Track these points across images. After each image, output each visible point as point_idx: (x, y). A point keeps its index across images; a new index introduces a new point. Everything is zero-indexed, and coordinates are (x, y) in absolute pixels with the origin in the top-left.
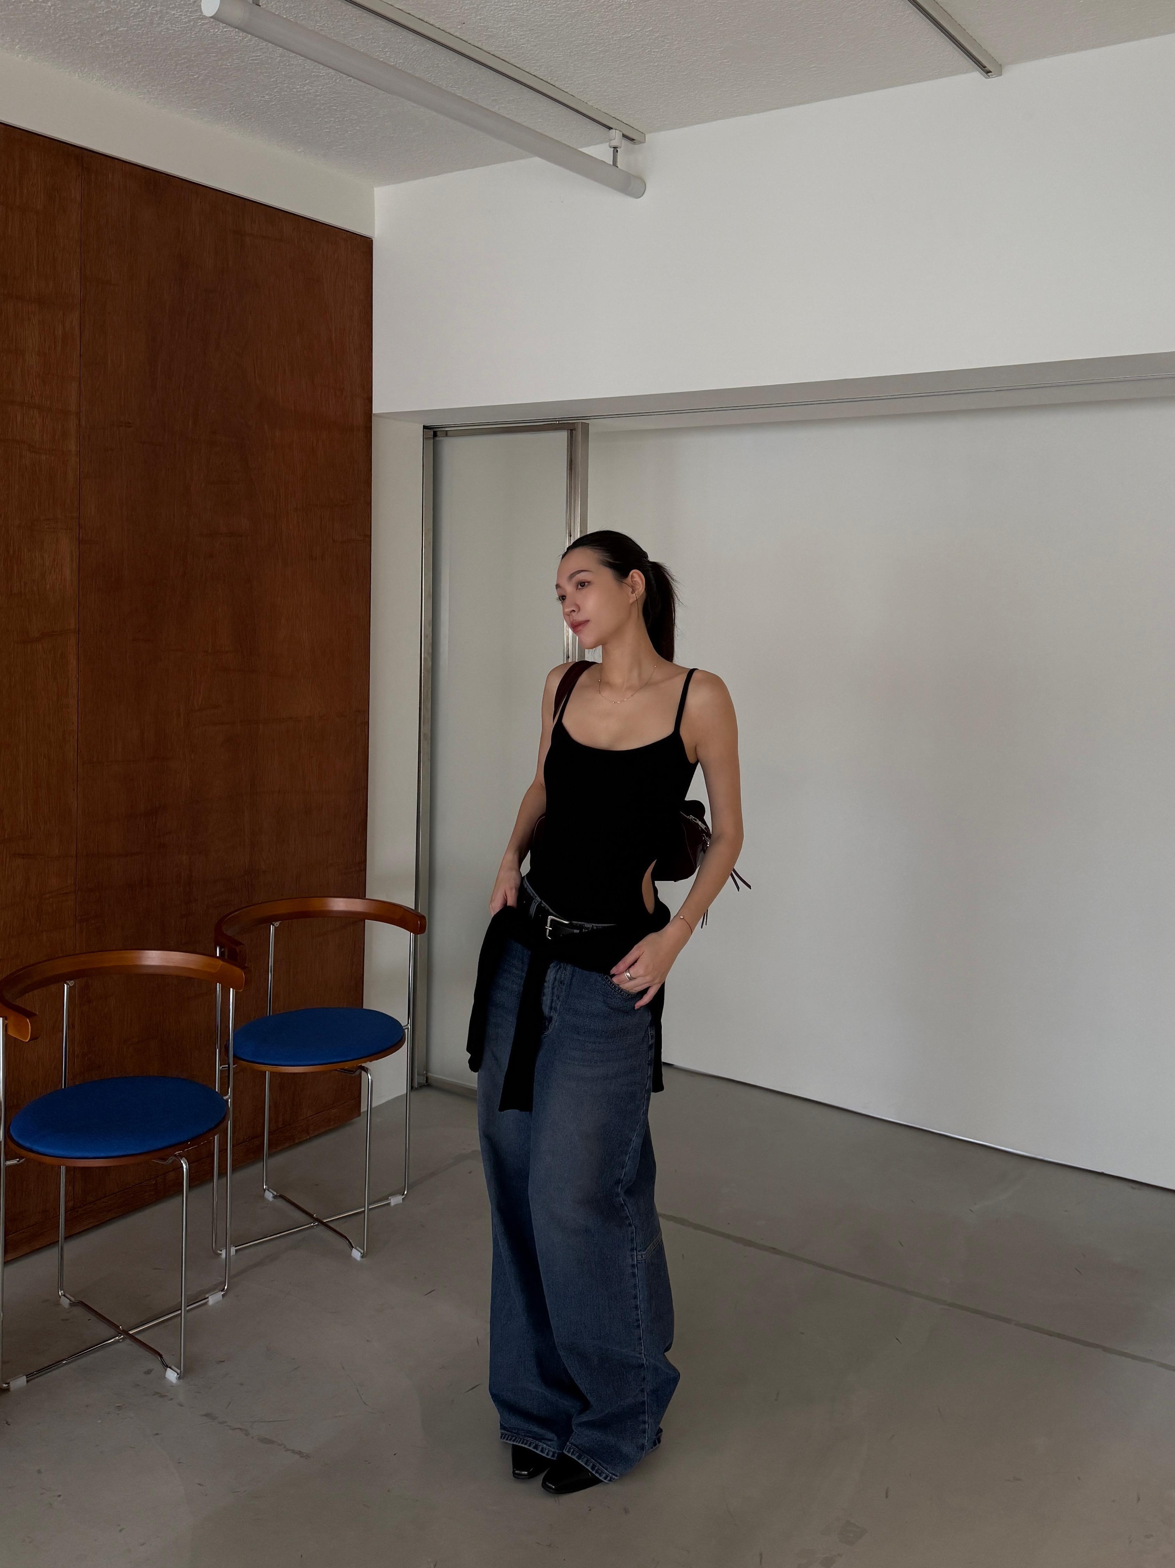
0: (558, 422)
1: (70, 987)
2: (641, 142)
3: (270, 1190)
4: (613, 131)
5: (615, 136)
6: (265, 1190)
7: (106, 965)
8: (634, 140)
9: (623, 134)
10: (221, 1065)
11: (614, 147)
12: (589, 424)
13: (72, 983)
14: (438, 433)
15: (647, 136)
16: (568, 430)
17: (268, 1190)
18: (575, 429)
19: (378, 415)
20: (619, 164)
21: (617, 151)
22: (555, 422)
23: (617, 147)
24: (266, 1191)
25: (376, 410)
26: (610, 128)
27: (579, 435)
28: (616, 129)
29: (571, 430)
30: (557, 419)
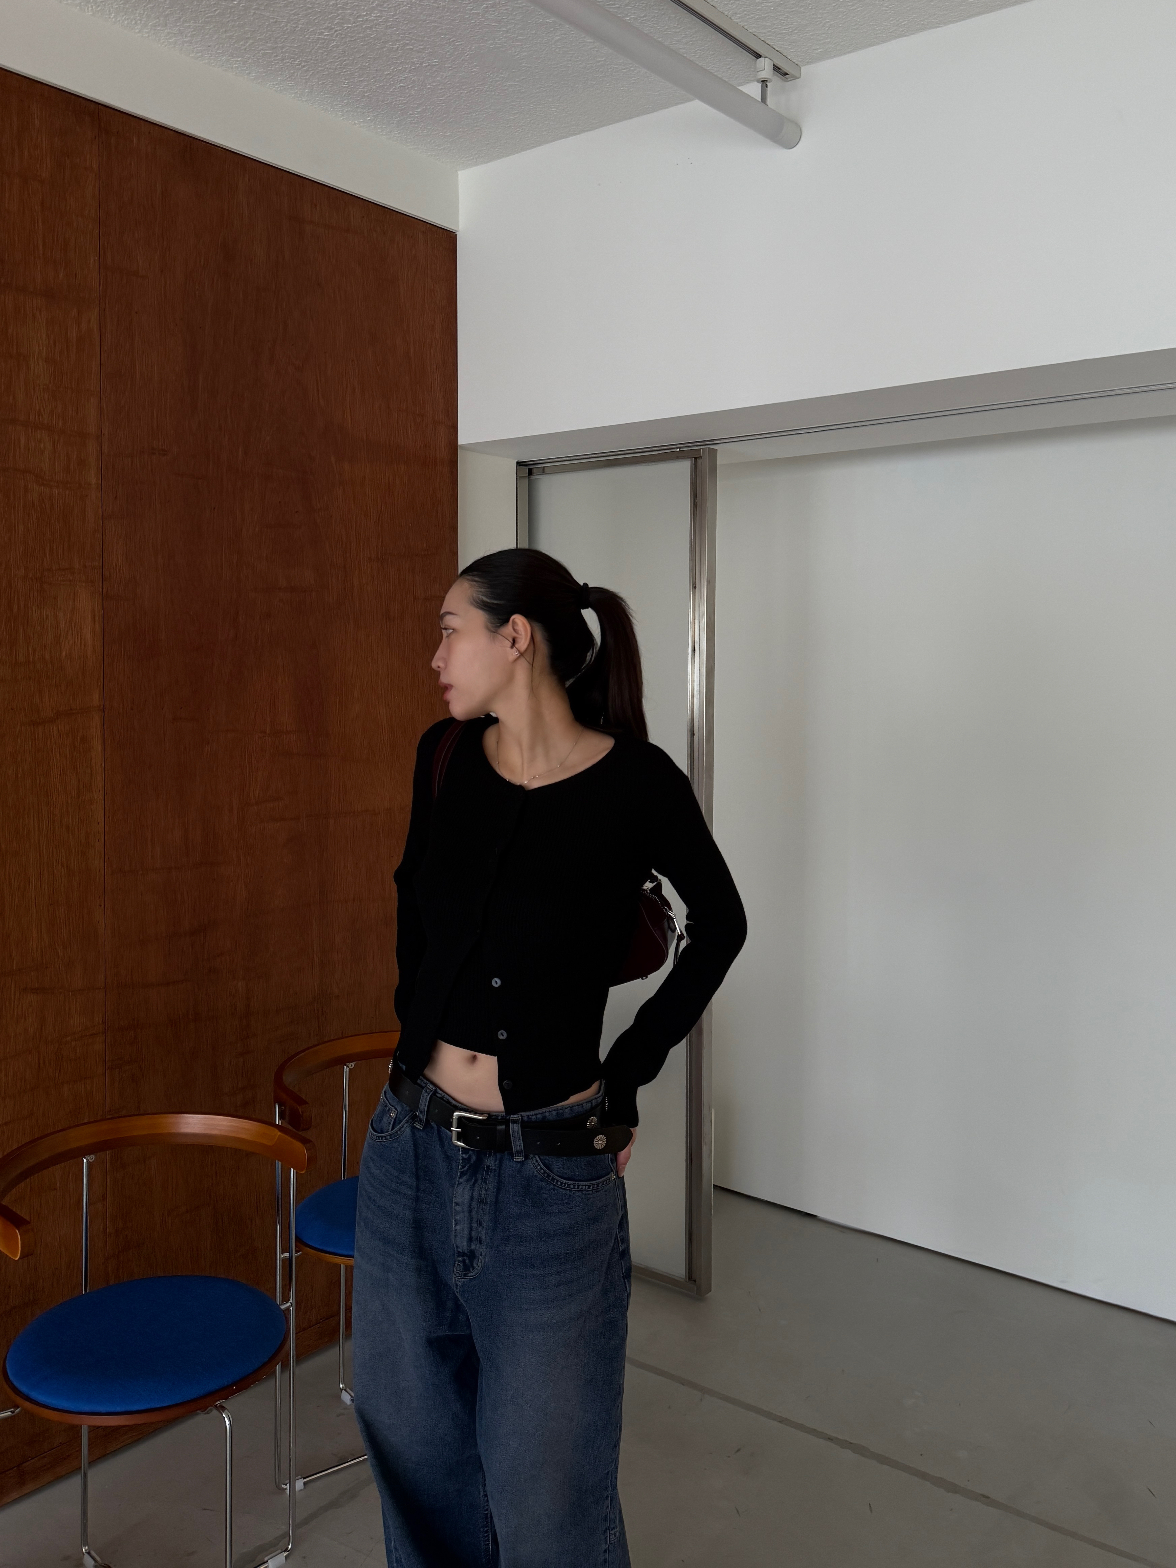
0: (682, 449)
1: (90, 1162)
2: (795, 78)
4: (762, 59)
5: (764, 68)
6: (341, 1390)
7: (135, 1134)
8: (787, 74)
9: (774, 65)
10: (282, 1253)
11: (763, 82)
12: (717, 451)
13: (92, 1158)
14: (535, 471)
15: (802, 68)
16: (691, 457)
17: (345, 1390)
18: (700, 458)
19: (464, 447)
20: (768, 104)
21: (766, 87)
22: (676, 450)
23: (766, 82)
24: (343, 1392)
25: (462, 440)
26: (758, 56)
27: (704, 463)
28: (765, 58)
29: (696, 458)
30: (678, 446)
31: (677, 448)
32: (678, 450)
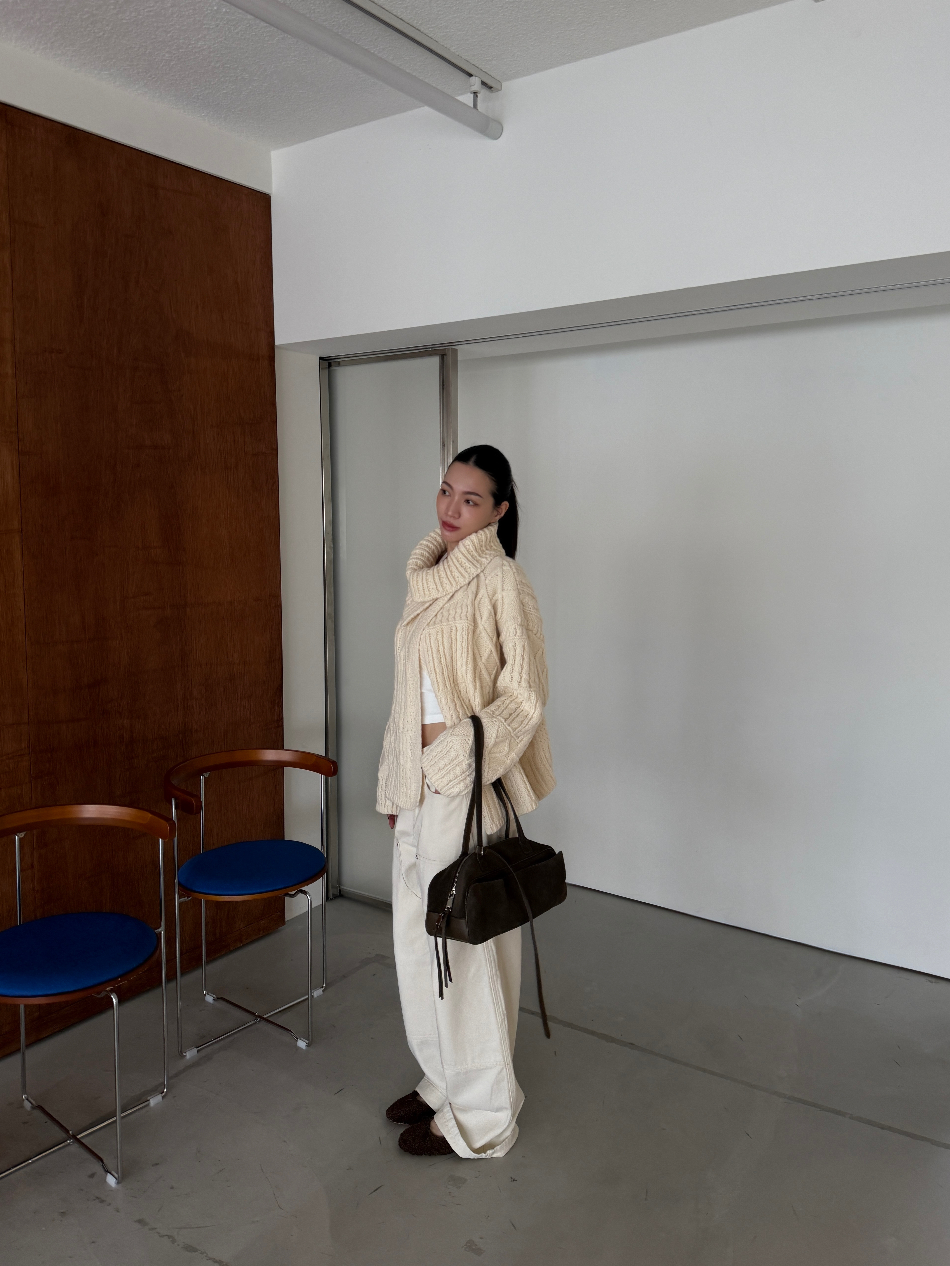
0: (431, 349)
1: (20, 838)
2: (498, 91)
3: (209, 994)
4: (473, 78)
5: (475, 83)
6: (205, 995)
7: (52, 819)
8: (491, 88)
9: (482, 81)
11: (474, 93)
12: (457, 350)
13: (22, 835)
14: (332, 364)
15: (502, 84)
16: (440, 355)
17: (208, 994)
18: (446, 355)
19: (278, 346)
20: (478, 108)
21: (477, 96)
22: (429, 349)
23: (477, 93)
24: (207, 995)
25: (277, 343)
26: (471, 75)
27: (449, 359)
28: (476, 76)
29: (443, 355)
30: (431, 346)
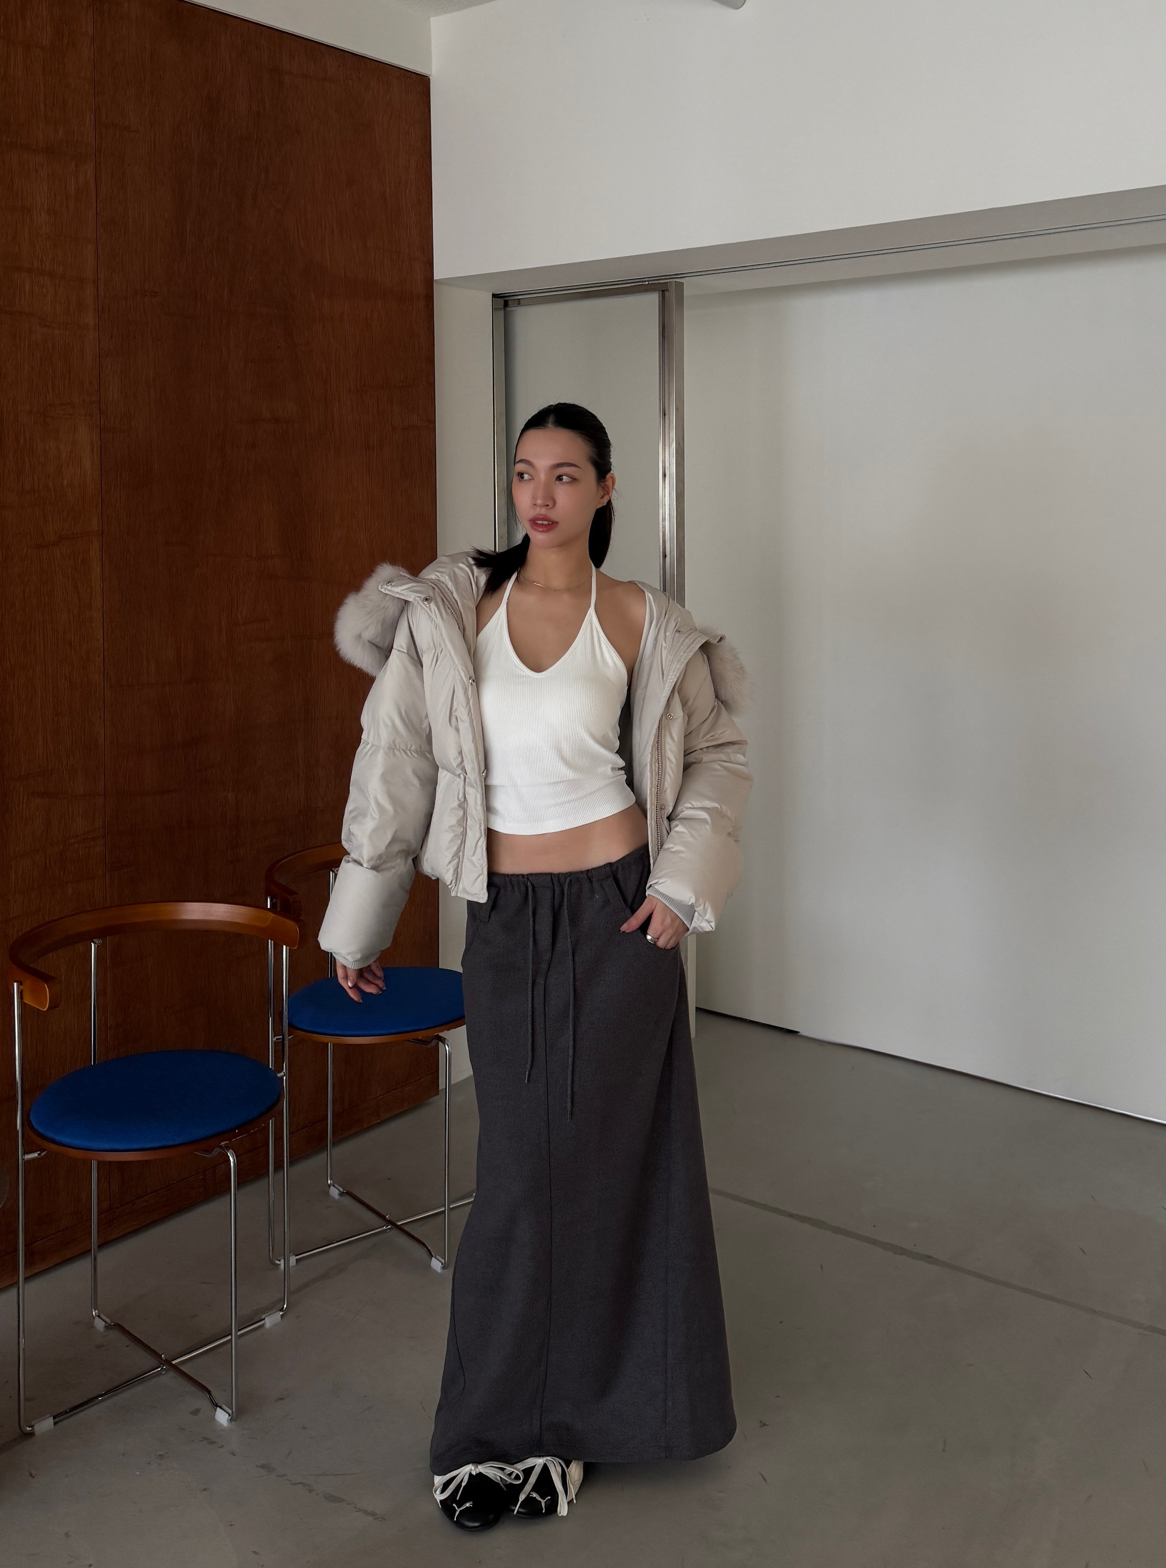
1: (97, 946)
3: (336, 1185)
6: (329, 1186)
10: (275, 1036)
12: (684, 283)
13: (99, 942)
14: (510, 302)
16: (659, 291)
17: (333, 1186)
18: (667, 290)
19: (438, 281)
22: (645, 283)
25: (436, 276)
27: (672, 295)
29: (663, 291)
30: (647, 279)
31: (646, 281)
32: (647, 283)
